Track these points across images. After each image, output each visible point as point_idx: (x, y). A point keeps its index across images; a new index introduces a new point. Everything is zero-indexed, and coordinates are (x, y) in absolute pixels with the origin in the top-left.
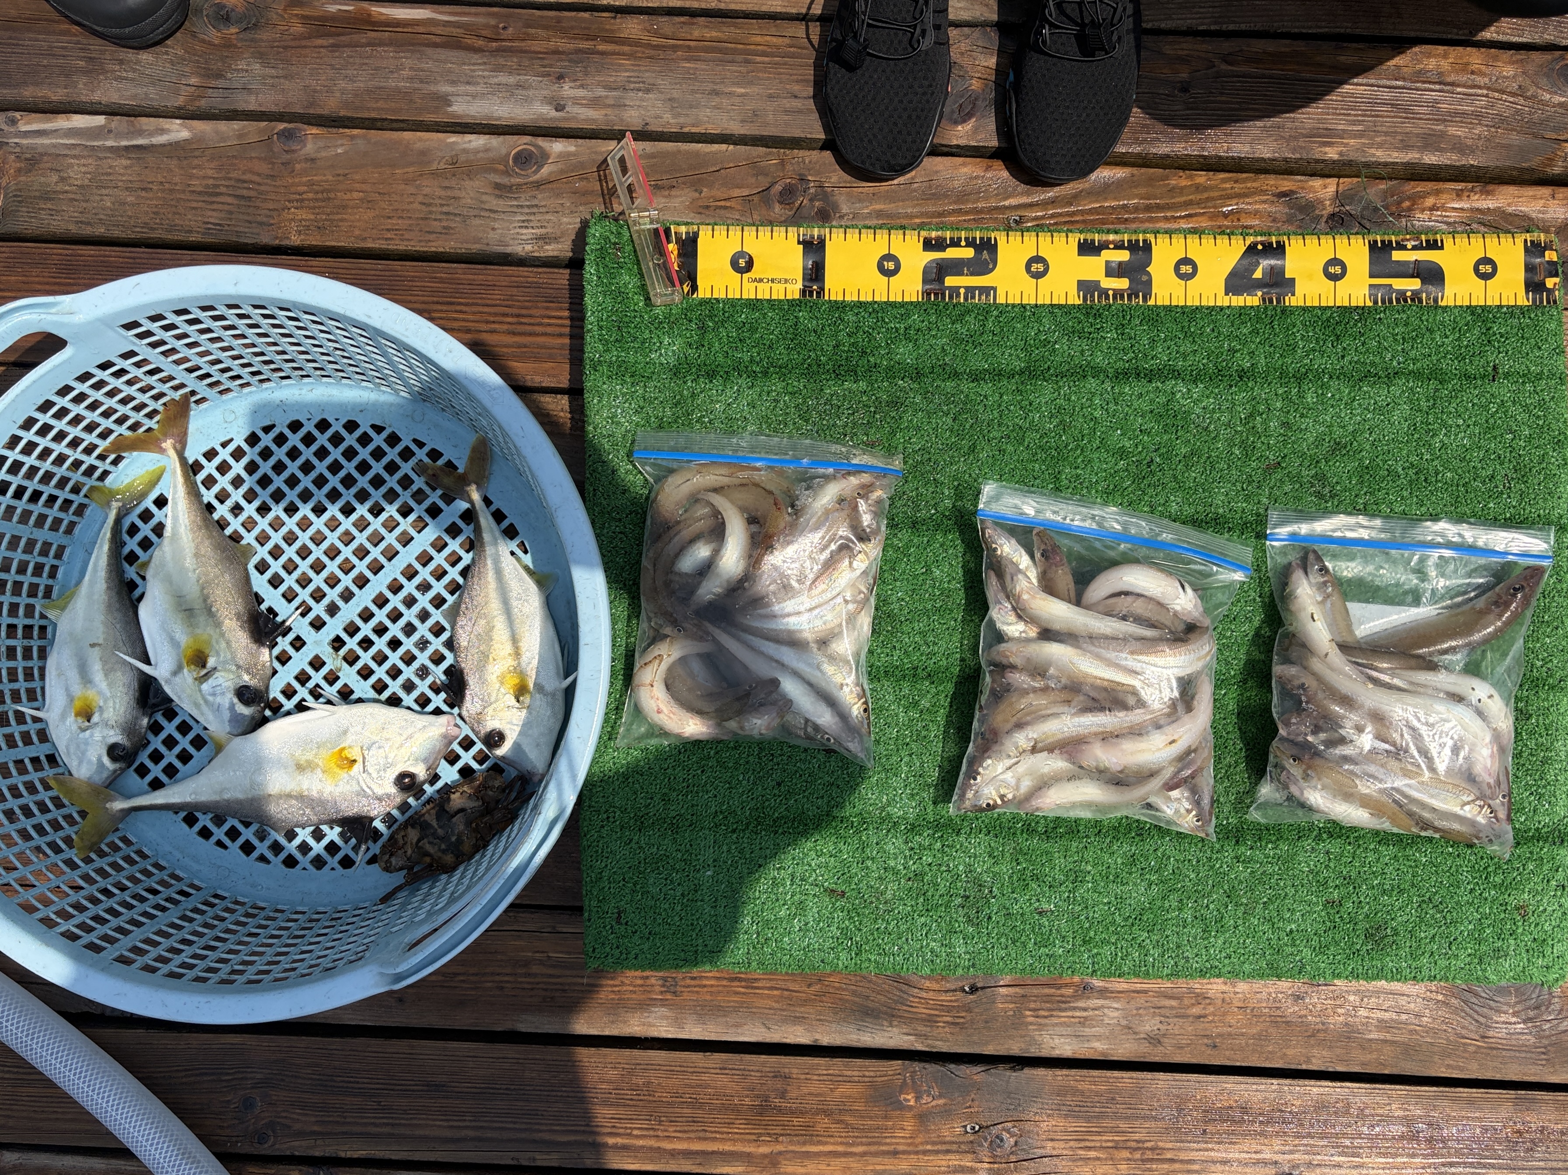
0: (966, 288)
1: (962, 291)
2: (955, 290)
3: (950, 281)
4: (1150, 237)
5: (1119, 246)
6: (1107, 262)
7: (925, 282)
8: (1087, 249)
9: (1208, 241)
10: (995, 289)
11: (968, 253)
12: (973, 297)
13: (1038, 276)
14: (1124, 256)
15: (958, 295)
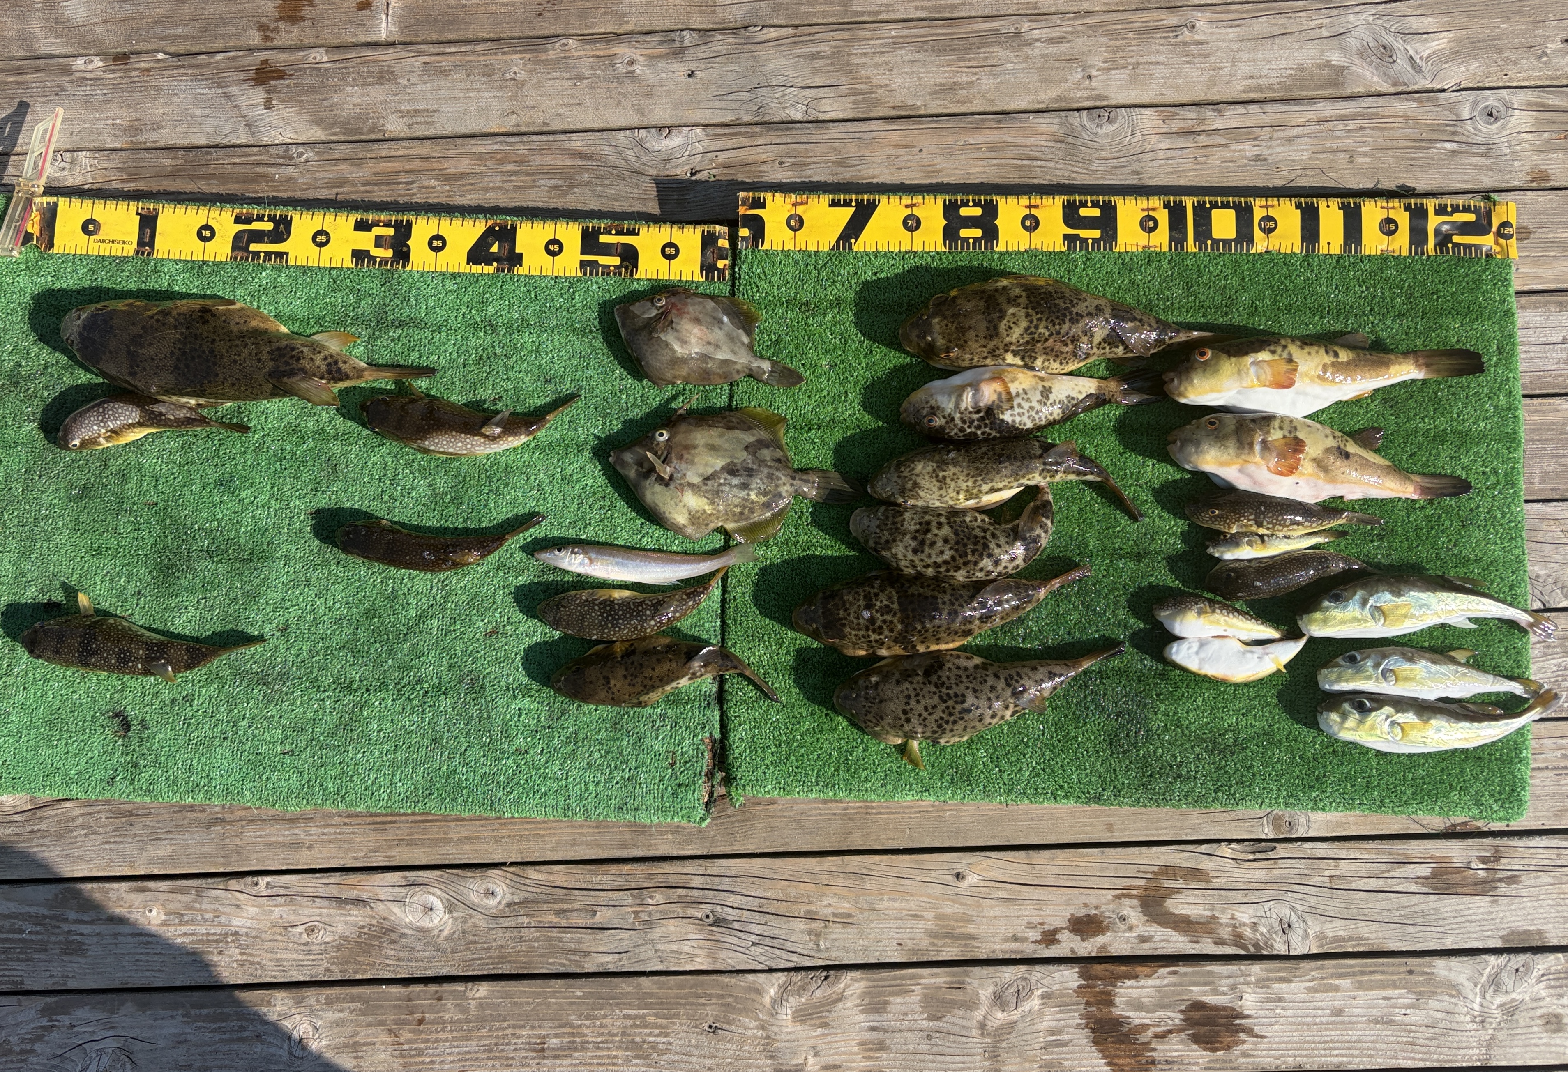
0: (265, 253)
1: (262, 255)
2: (257, 254)
3: (254, 247)
4: (412, 218)
5: (387, 225)
6: (377, 237)
7: (234, 248)
8: (362, 226)
9: (457, 222)
10: (287, 254)
11: (269, 226)
12: (270, 260)
13: (321, 245)
14: (391, 231)
15: (259, 258)
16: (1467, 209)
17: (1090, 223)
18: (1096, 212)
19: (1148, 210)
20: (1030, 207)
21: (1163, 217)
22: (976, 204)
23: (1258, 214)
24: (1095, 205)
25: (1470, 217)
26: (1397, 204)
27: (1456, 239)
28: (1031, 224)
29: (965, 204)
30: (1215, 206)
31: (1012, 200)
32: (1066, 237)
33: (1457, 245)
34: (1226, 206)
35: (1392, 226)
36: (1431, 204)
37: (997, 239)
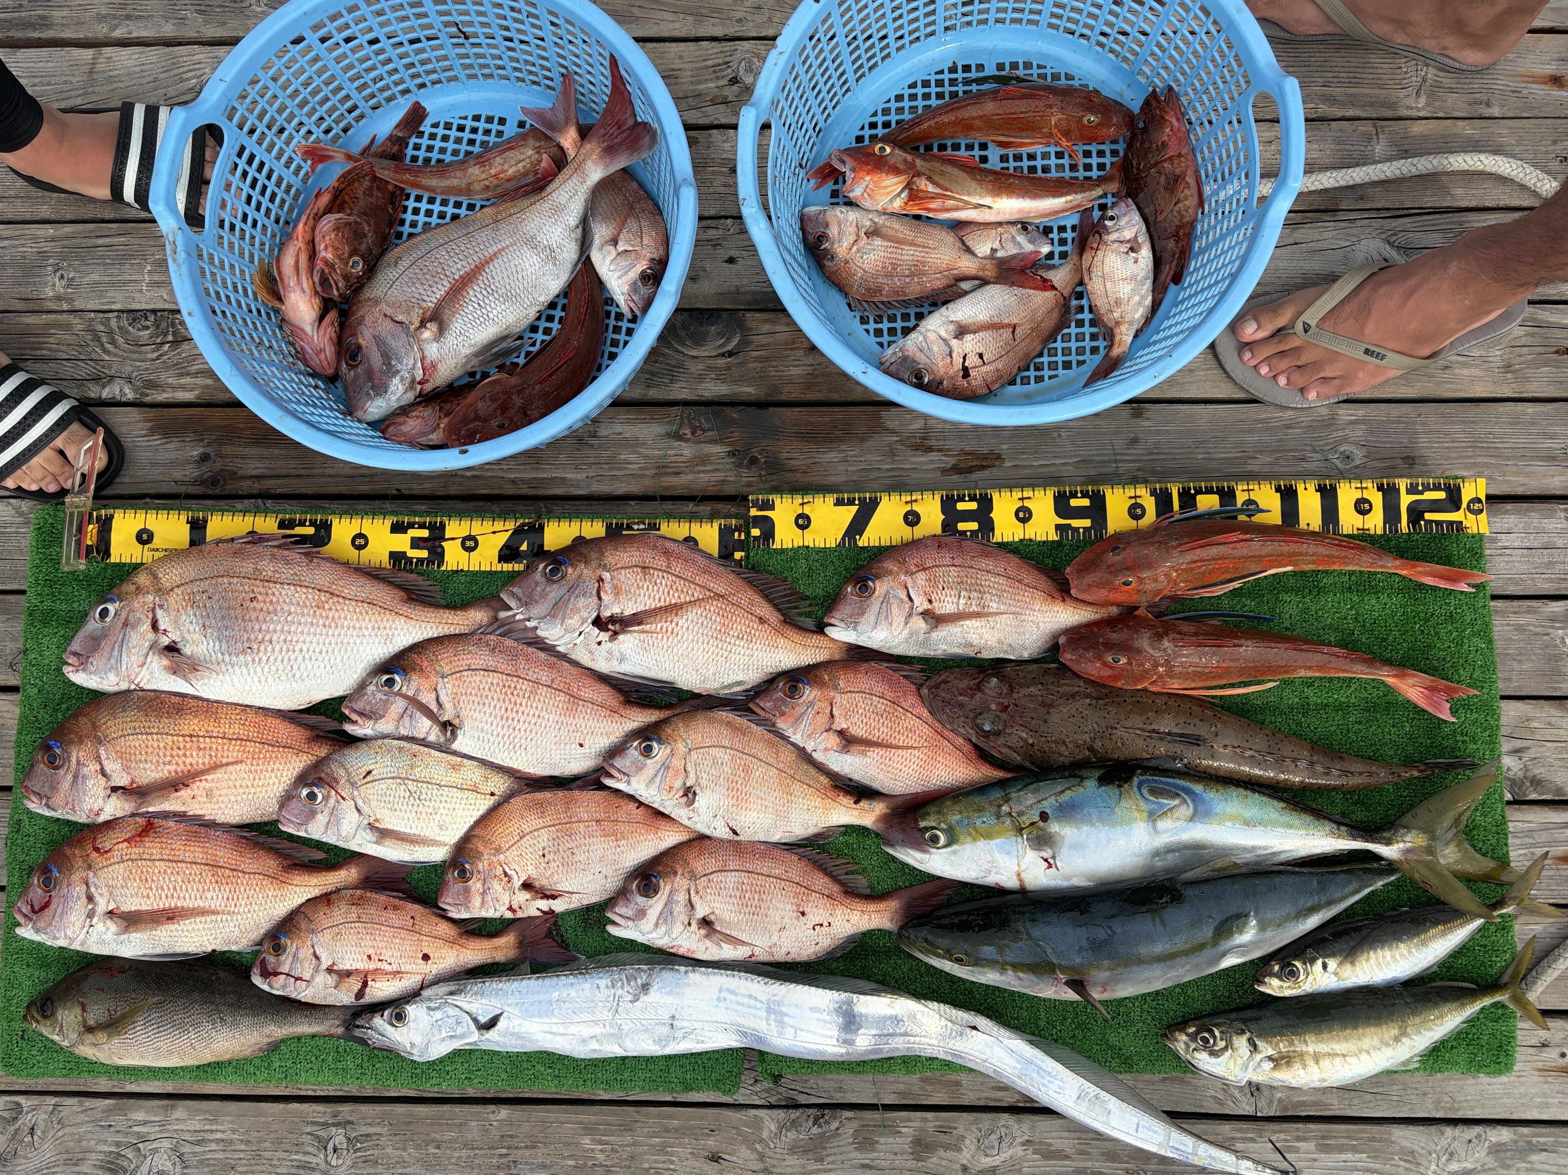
16: (1437, 488)
17: (1079, 513)
18: (1086, 502)
19: (1135, 497)
20: (1022, 499)
21: (1149, 504)
22: (972, 499)
23: (1241, 498)
24: (1085, 495)
25: (1441, 495)
26: (1370, 485)
27: (1428, 516)
28: (1024, 515)
29: (961, 499)
30: (1199, 492)
31: (1006, 494)
32: (1058, 527)
33: (1429, 522)
34: (1209, 491)
35: (1367, 506)
36: (1403, 484)
37: (993, 530)
